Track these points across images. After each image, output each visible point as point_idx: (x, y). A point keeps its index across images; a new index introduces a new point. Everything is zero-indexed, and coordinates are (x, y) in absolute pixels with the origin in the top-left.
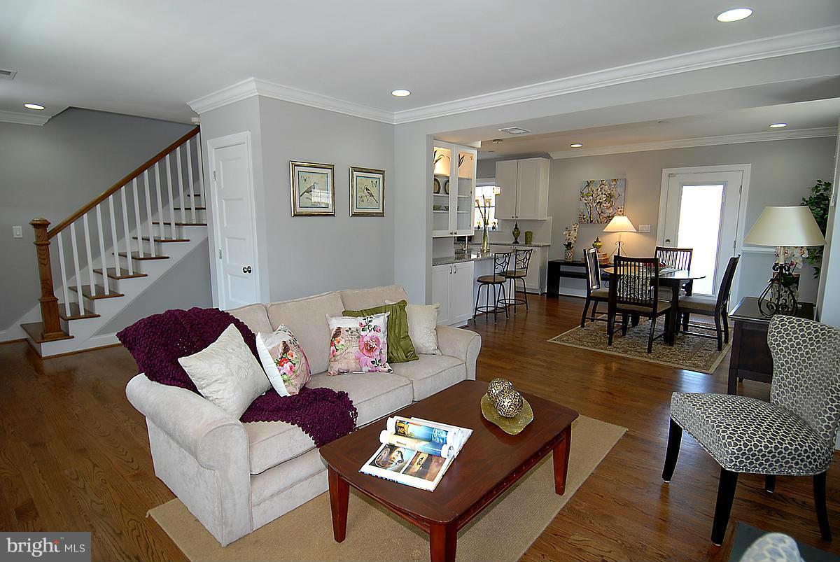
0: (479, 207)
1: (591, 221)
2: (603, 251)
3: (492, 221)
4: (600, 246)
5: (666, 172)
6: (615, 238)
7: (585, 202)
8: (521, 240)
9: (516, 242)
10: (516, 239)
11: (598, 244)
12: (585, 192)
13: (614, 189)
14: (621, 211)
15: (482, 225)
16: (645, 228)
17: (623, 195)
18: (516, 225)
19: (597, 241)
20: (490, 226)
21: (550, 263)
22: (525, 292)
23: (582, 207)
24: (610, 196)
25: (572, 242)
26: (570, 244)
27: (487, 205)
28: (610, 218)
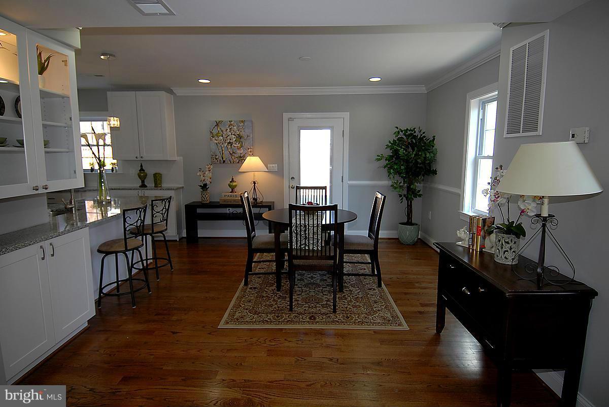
0: (89, 145)
1: (224, 162)
2: (238, 191)
3: (109, 162)
4: (236, 186)
5: (286, 116)
6: (250, 177)
7: (216, 141)
8: (150, 182)
9: (143, 186)
10: (143, 182)
11: (234, 184)
12: (215, 132)
13: (243, 131)
14: (251, 152)
15: (97, 167)
16: (274, 167)
17: (251, 136)
18: (141, 166)
19: (233, 181)
20: (108, 166)
21: (185, 205)
22: (165, 241)
23: (213, 147)
24: (240, 137)
25: (208, 183)
26: (205, 185)
27: (101, 142)
28: (242, 159)
